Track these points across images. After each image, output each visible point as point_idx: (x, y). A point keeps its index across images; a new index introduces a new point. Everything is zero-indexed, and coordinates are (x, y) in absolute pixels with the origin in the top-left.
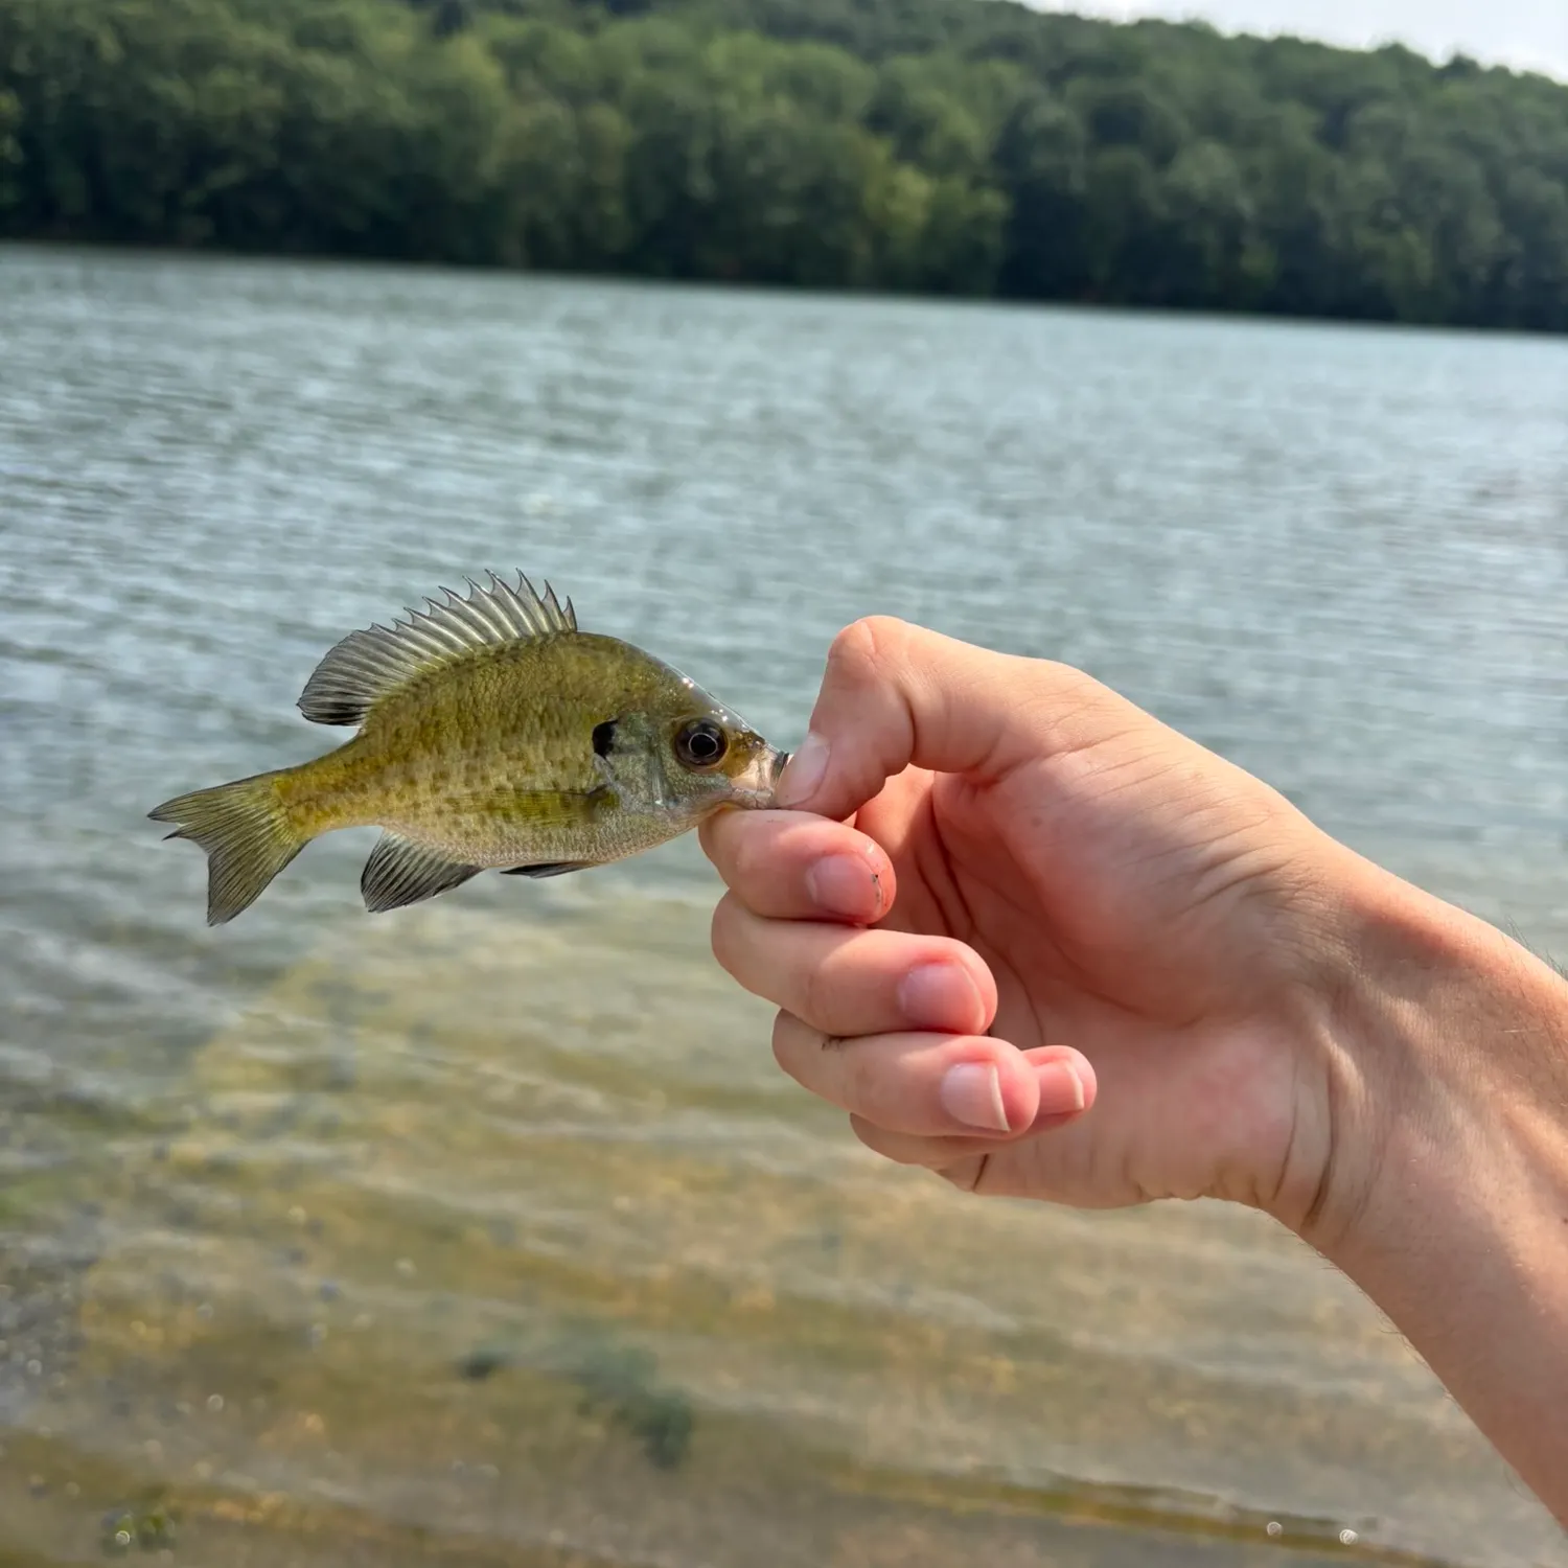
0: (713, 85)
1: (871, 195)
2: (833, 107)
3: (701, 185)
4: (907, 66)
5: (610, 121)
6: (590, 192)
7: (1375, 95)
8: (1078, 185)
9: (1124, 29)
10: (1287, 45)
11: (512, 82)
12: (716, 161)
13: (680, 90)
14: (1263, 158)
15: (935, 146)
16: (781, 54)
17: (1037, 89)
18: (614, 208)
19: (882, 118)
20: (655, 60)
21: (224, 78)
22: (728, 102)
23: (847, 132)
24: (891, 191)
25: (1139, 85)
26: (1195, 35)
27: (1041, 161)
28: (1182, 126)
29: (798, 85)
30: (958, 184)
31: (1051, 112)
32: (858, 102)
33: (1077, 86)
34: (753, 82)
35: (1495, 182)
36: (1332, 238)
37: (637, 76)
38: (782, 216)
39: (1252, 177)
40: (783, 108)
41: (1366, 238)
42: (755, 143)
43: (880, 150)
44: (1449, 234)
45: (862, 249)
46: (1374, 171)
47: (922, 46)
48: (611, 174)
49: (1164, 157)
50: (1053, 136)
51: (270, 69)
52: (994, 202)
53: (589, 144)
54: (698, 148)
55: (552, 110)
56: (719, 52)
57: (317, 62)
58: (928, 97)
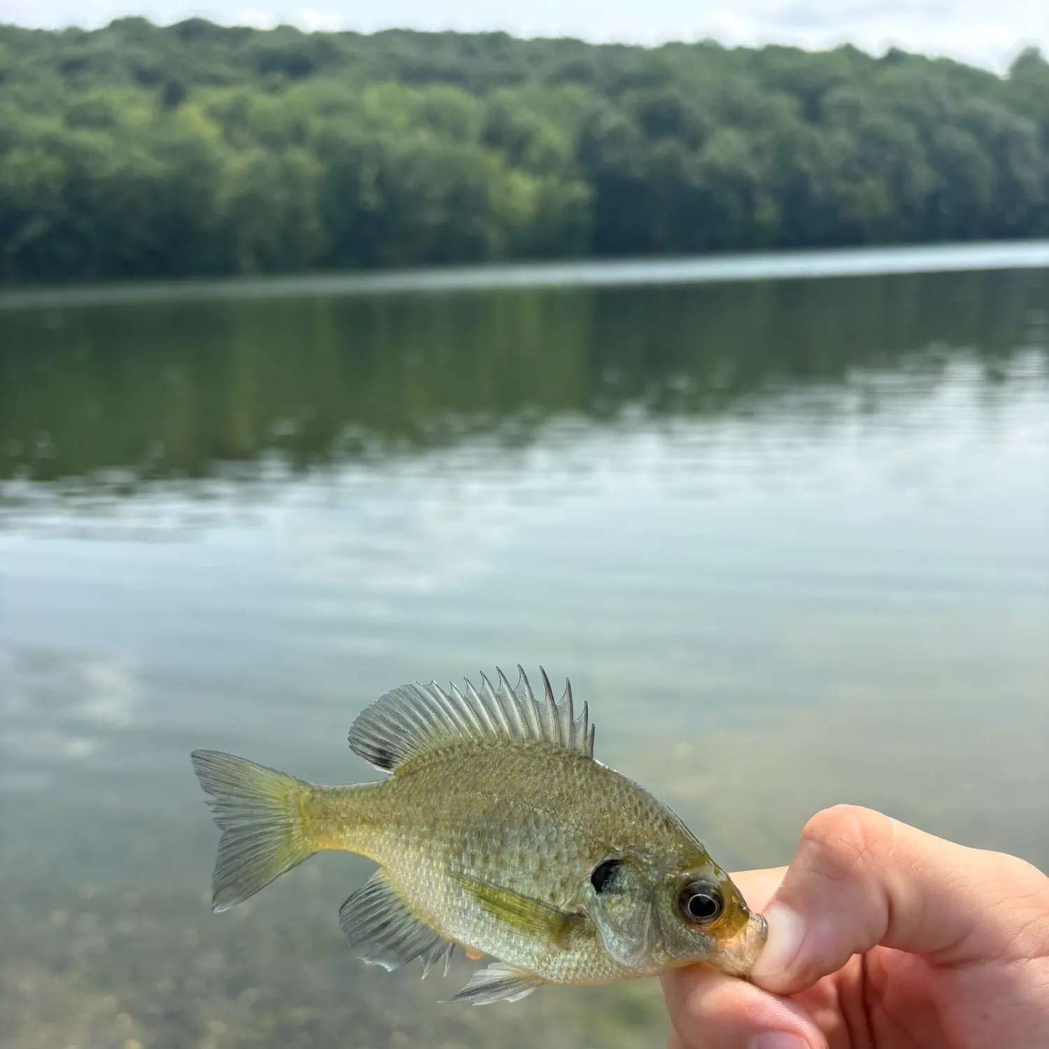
0: (373, 125)
1: (494, 195)
2: (458, 132)
3: (371, 199)
4: (505, 95)
5: (303, 159)
6: (295, 215)
7: (836, 81)
8: (638, 172)
9: (657, 51)
10: (773, 51)
11: (228, 137)
12: (381, 181)
13: (349, 130)
14: (765, 136)
15: (534, 154)
16: (418, 96)
17: (602, 103)
18: (313, 224)
19: (494, 137)
20: (329, 109)
21: (17, 157)
22: (385, 137)
23: (470, 149)
24: (508, 190)
25: (671, 91)
26: (708, 51)
27: (611, 157)
28: (707, 120)
29: (431, 117)
30: (553, 181)
31: (615, 118)
32: (475, 126)
33: (631, 97)
34: (400, 118)
35: (926, 136)
36: (817, 189)
37: (317, 124)
38: (434, 216)
39: (757, 151)
40: (424, 137)
41: (842, 187)
42: (408, 164)
43: (494, 160)
44: (898, 178)
45: (493, 236)
46: (842, 138)
47: (514, 79)
48: (309, 199)
49: (696, 142)
50: (617, 136)
51: (52, 146)
52: (580, 191)
53: (290, 177)
54: (368, 174)
55: (257, 153)
56: (373, 97)
57: (86, 137)
58: (524, 117)
